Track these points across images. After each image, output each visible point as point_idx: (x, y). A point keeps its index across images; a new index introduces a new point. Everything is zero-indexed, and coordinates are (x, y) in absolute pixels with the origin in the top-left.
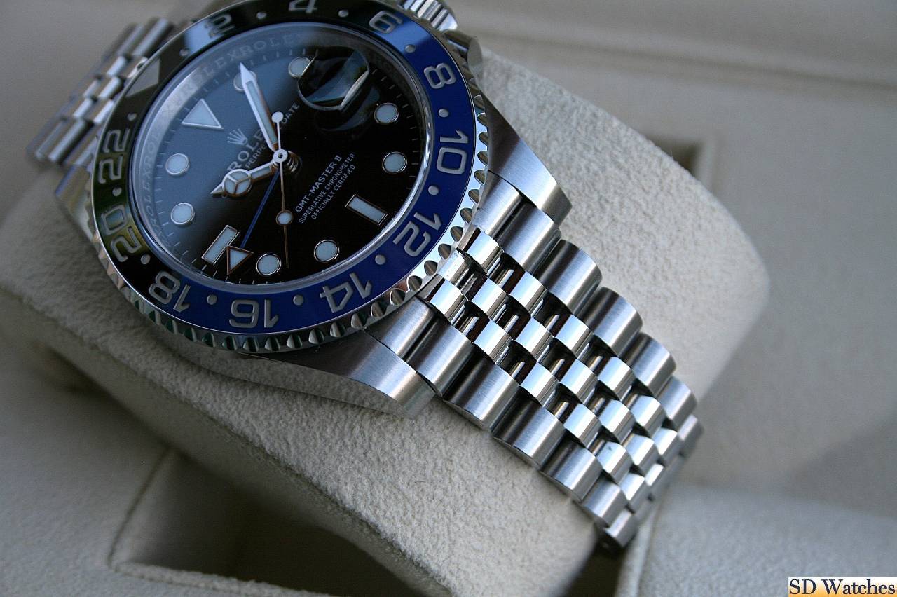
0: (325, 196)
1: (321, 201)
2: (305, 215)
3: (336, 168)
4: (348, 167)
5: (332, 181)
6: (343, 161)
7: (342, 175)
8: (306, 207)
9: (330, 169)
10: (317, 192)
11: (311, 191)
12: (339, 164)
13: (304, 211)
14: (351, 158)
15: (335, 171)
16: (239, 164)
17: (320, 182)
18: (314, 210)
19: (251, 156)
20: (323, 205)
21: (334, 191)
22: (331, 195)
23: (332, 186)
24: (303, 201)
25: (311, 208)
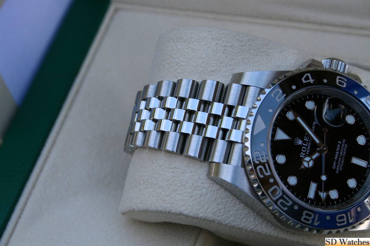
0: (341, 160)
1: (341, 162)
2: (337, 170)
3: (341, 146)
4: (345, 145)
5: (341, 153)
6: (342, 143)
7: (344, 149)
8: (336, 166)
9: (338, 147)
10: (338, 158)
11: (335, 159)
12: (341, 145)
13: (336, 168)
14: (344, 141)
15: (341, 149)
16: (304, 153)
17: (337, 154)
18: (340, 167)
19: (307, 149)
20: (342, 164)
21: (344, 157)
22: (343, 159)
23: (342, 154)
24: (334, 164)
25: (338, 166)
